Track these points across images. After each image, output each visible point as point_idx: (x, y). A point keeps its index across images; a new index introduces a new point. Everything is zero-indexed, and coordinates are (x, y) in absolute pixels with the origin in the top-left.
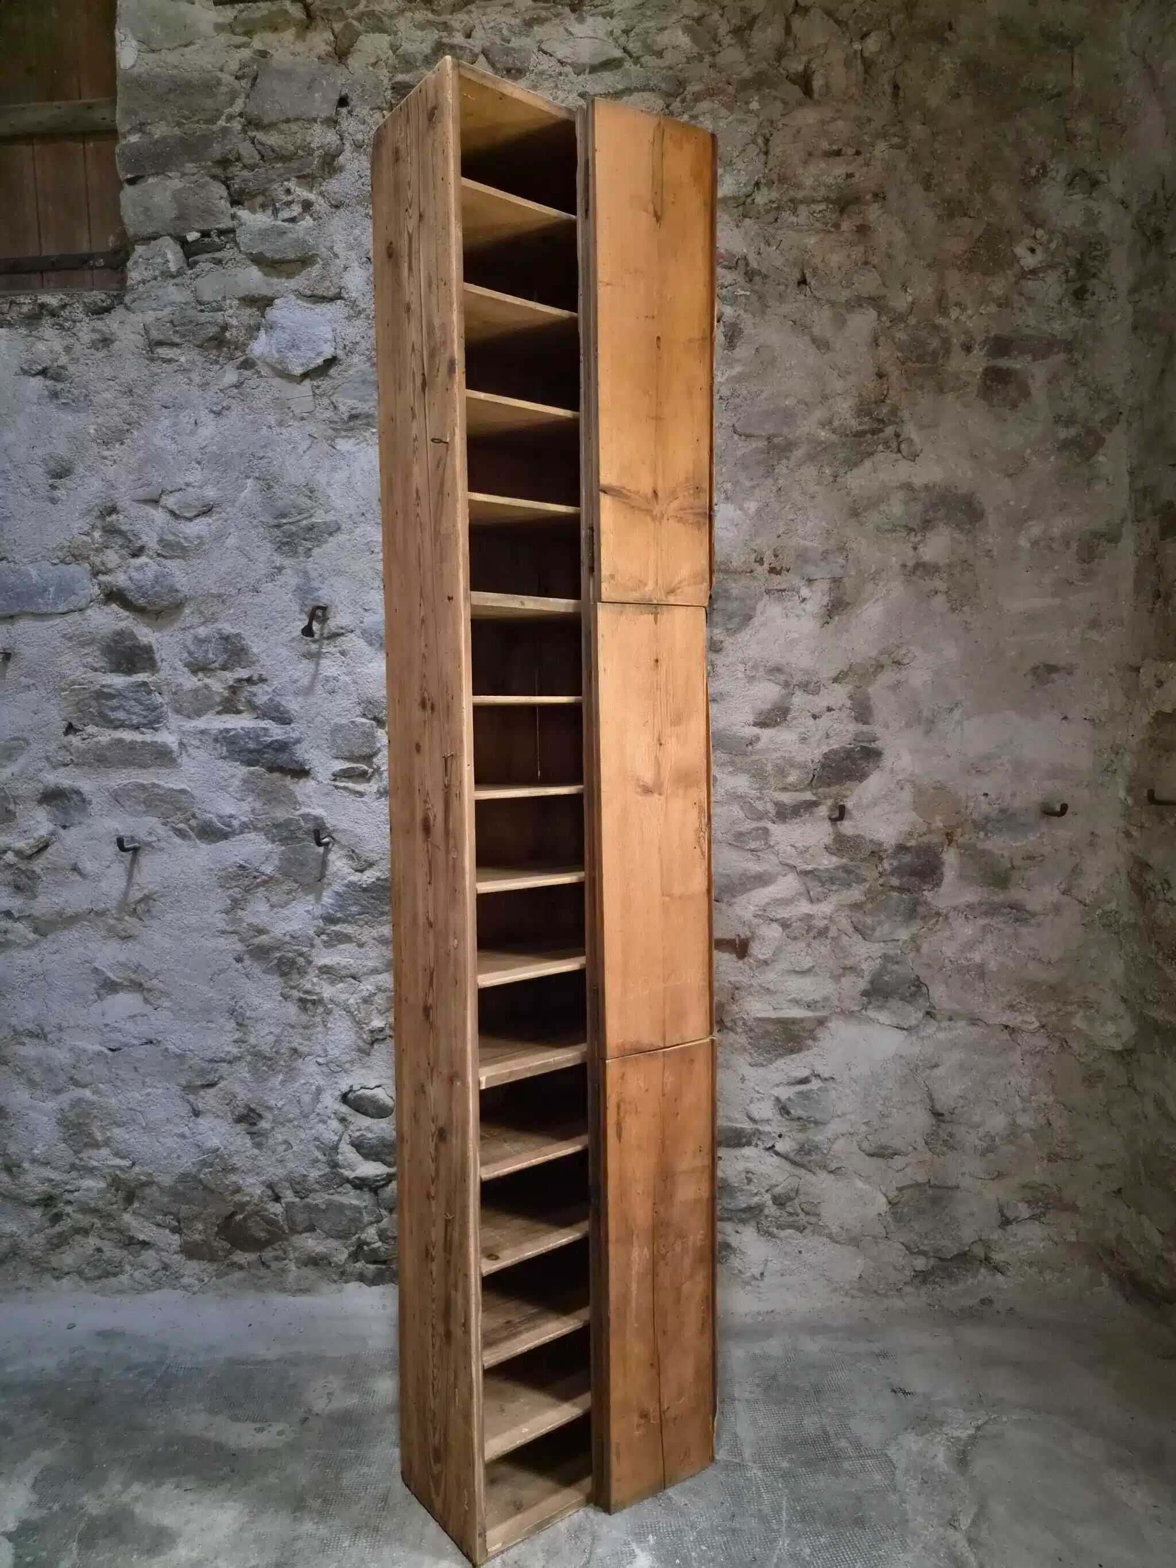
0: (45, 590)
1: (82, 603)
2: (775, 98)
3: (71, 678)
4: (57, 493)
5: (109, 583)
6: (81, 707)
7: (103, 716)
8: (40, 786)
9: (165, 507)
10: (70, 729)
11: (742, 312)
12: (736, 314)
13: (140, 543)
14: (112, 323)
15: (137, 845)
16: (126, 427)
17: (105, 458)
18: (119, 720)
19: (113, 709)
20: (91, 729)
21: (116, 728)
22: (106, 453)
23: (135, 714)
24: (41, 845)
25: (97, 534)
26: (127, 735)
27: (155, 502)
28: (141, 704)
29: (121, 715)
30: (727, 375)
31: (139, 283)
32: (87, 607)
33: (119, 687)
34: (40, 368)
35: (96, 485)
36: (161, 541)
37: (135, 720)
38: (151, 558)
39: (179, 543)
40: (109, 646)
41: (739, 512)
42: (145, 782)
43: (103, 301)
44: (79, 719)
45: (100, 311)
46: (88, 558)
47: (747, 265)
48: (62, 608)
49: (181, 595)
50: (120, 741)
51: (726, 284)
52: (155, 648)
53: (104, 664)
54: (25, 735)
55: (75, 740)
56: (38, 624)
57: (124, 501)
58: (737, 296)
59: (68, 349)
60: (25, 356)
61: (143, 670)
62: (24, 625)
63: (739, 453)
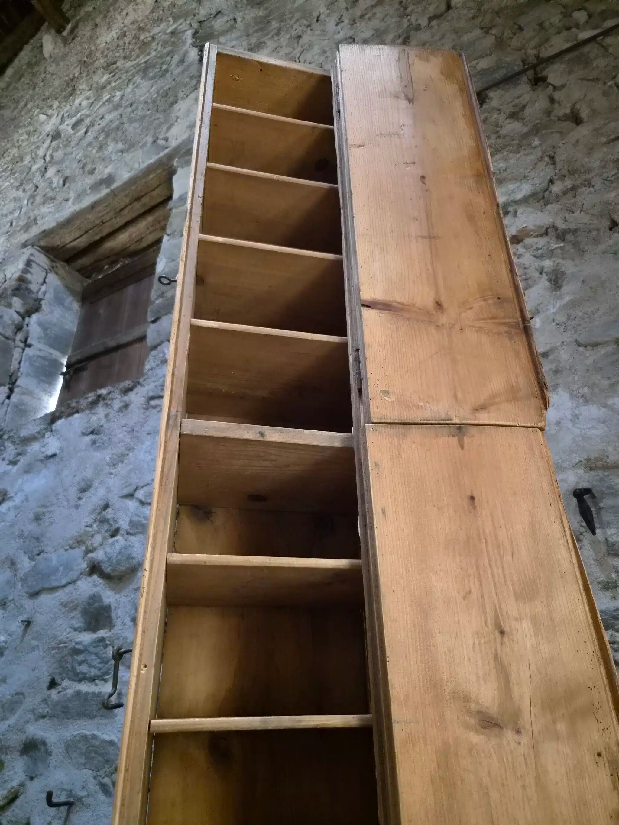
0: (57, 569)
1: (75, 577)
2: (552, 133)
3: (59, 638)
4: (81, 502)
5: (92, 558)
6: (61, 662)
7: (74, 669)
8: (23, 737)
9: (137, 499)
10: (53, 684)
11: (561, 261)
12: (555, 264)
13: (117, 526)
14: (132, 396)
15: (72, 800)
16: (127, 452)
17: (111, 474)
18: (83, 673)
19: (81, 663)
20: (66, 683)
21: (80, 681)
22: (113, 471)
23: (93, 667)
24: (11, 796)
25: (95, 526)
26: (85, 687)
27: (130, 496)
28: (99, 658)
29: (83, 668)
30: (558, 305)
31: (149, 370)
32: (78, 579)
33: (86, 643)
34: (91, 430)
35: (102, 492)
36: (131, 522)
37: (94, 672)
38: (122, 536)
39: (140, 522)
40: (85, 609)
41: (603, 409)
42: (88, 733)
43: (129, 385)
44: (60, 674)
45: (127, 391)
46: (84, 543)
47: (556, 229)
48: (64, 582)
49: (135, 562)
50: (78, 693)
51: (540, 246)
52: (113, 607)
53: (79, 625)
54: (24, 690)
55: (54, 693)
56: (50, 596)
57: (114, 500)
58: (552, 251)
59: (106, 416)
60: (86, 425)
61: (103, 627)
62: (44, 598)
63: (589, 361)
